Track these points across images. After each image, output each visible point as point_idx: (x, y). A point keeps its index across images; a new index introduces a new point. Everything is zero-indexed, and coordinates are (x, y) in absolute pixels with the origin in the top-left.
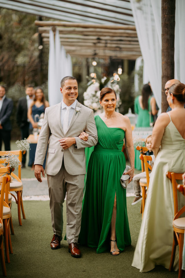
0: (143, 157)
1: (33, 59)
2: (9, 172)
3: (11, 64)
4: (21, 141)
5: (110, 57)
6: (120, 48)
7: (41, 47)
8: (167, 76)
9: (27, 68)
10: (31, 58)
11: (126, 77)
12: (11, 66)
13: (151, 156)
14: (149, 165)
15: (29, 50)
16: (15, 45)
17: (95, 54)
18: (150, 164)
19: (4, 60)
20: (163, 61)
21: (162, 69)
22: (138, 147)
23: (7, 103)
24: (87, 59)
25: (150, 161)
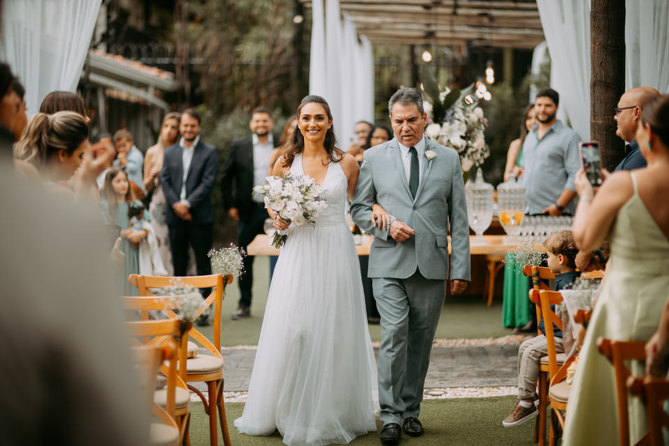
0: (538, 295)
1: (278, 50)
2: (179, 334)
3: (226, 61)
4: (222, 251)
5: (469, 42)
6: (492, 18)
7: (298, 19)
8: (605, 82)
9: (263, 70)
10: (274, 46)
11: (507, 91)
12: (226, 64)
13: (560, 291)
14: (556, 316)
15: (268, 26)
16: (237, 14)
17: (430, 35)
18: (557, 313)
19: (209, 52)
20: (594, 41)
21: (593, 63)
22: (528, 268)
23: (205, 156)
24: (412, 47)
25: (557, 306)
